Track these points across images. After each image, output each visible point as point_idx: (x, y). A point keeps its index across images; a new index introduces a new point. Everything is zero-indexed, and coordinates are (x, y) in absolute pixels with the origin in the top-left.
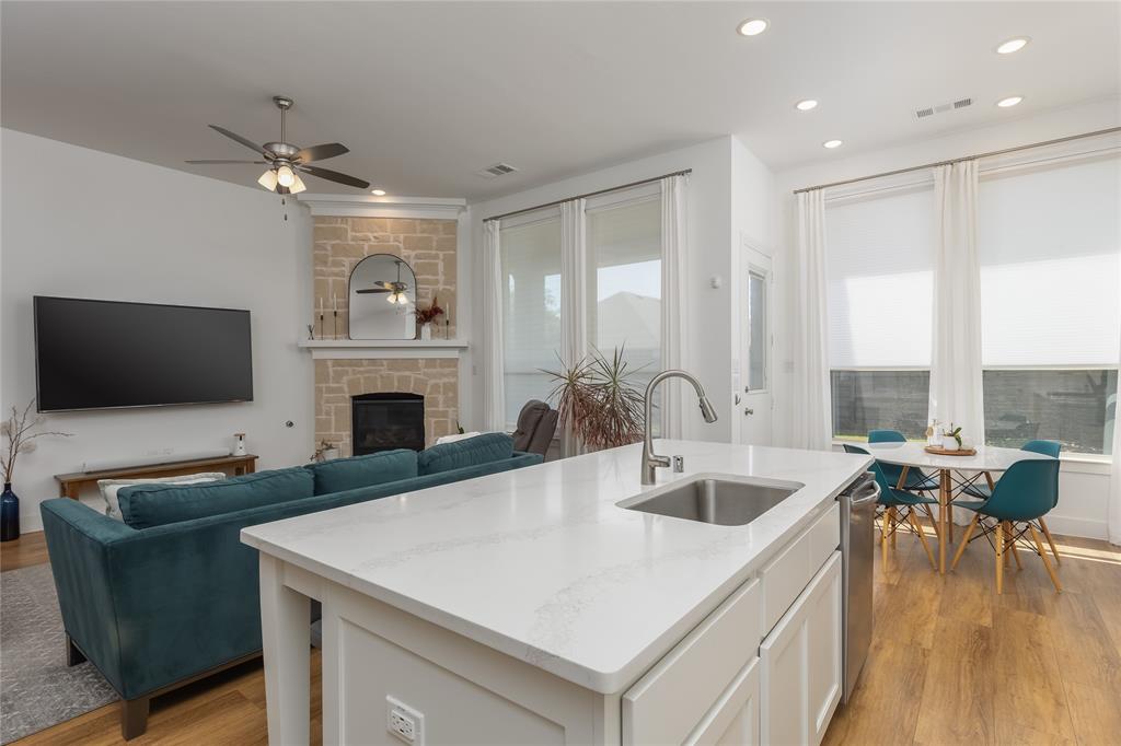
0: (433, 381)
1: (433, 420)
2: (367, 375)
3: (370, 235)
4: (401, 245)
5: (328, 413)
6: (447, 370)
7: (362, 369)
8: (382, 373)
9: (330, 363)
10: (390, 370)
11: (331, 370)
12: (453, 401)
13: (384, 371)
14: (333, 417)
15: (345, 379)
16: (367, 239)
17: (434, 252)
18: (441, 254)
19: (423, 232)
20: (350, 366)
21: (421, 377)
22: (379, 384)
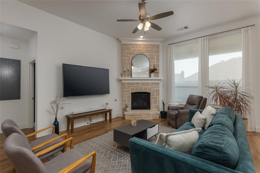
0: (153, 89)
1: (153, 99)
2: (136, 87)
3: (137, 49)
4: (145, 52)
5: (125, 97)
6: (157, 86)
7: (134, 85)
8: (140, 87)
9: (126, 84)
10: (142, 86)
11: (126, 86)
12: (158, 94)
13: (140, 86)
14: (127, 99)
15: (130, 88)
16: (136, 50)
17: (154, 54)
18: (156, 54)
19: (151, 48)
20: (131, 84)
21: (150, 88)
22: (139, 89)
